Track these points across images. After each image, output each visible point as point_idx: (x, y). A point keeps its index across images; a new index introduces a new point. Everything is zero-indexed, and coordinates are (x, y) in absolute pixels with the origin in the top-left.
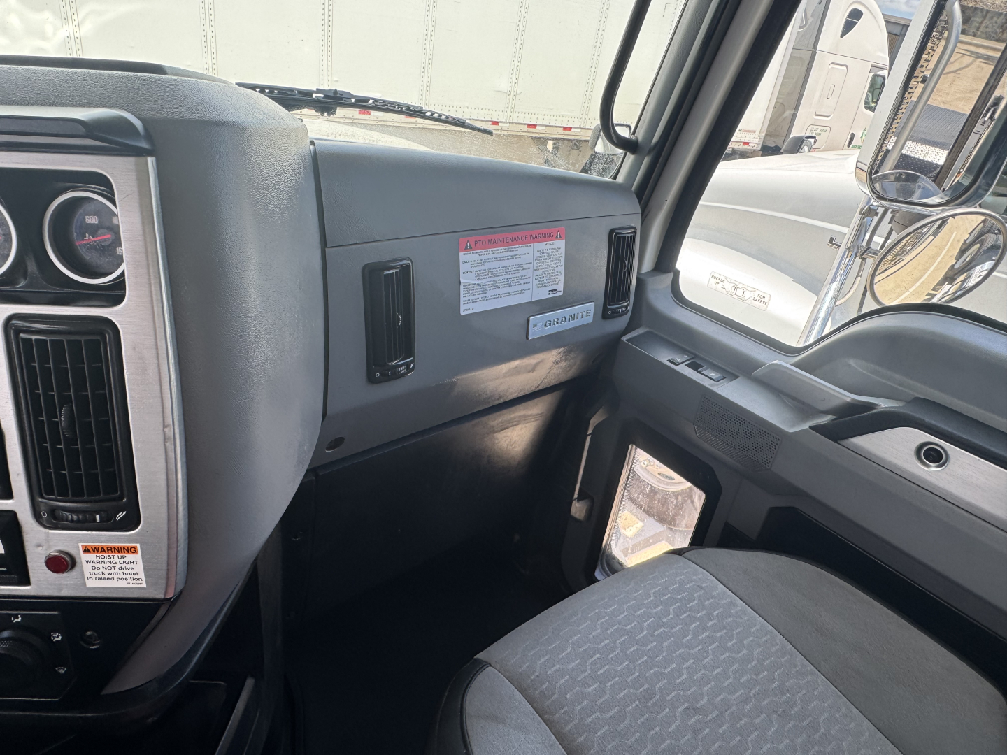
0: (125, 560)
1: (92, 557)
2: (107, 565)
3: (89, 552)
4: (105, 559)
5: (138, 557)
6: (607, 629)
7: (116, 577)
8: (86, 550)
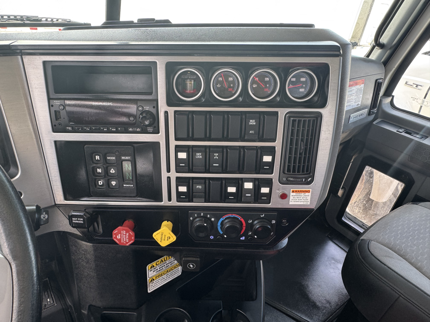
0: (305, 195)
1: (294, 194)
2: (298, 197)
3: (294, 192)
4: (299, 195)
5: (310, 194)
7: (300, 201)
8: (293, 192)
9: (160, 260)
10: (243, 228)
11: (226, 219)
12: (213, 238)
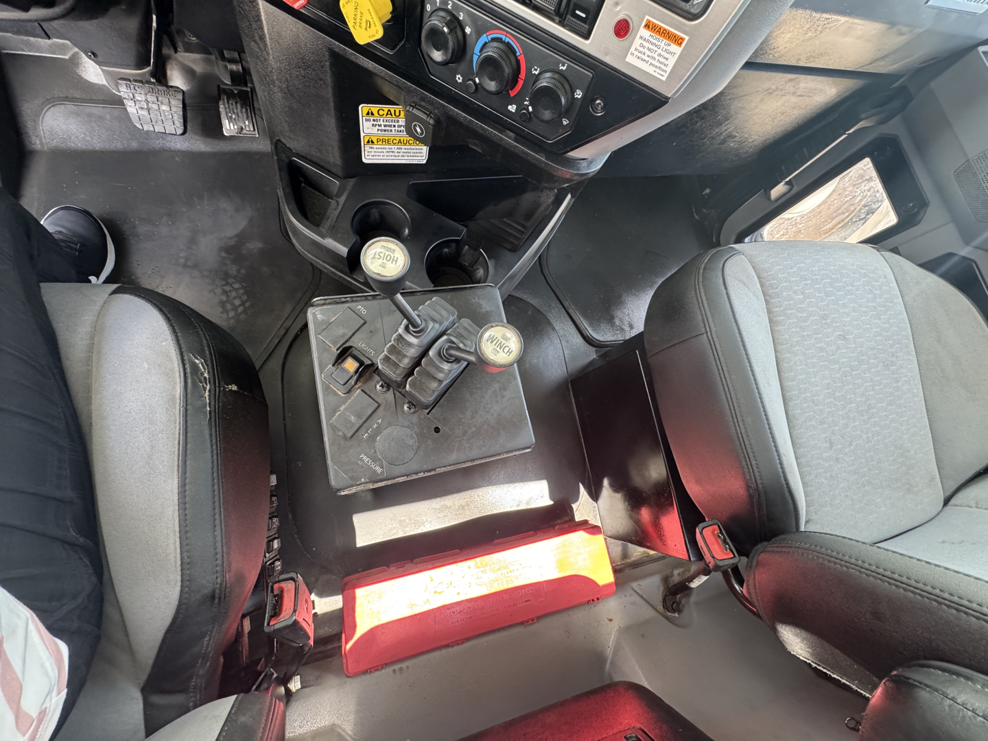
0: (668, 48)
1: (647, 34)
2: (652, 47)
3: (649, 27)
4: (654, 41)
5: (679, 50)
6: (821, 270)
7: (651, 61)
9: (386, 107)
10: (518, 81)
11: (493, 40)
12: (459, 81)
